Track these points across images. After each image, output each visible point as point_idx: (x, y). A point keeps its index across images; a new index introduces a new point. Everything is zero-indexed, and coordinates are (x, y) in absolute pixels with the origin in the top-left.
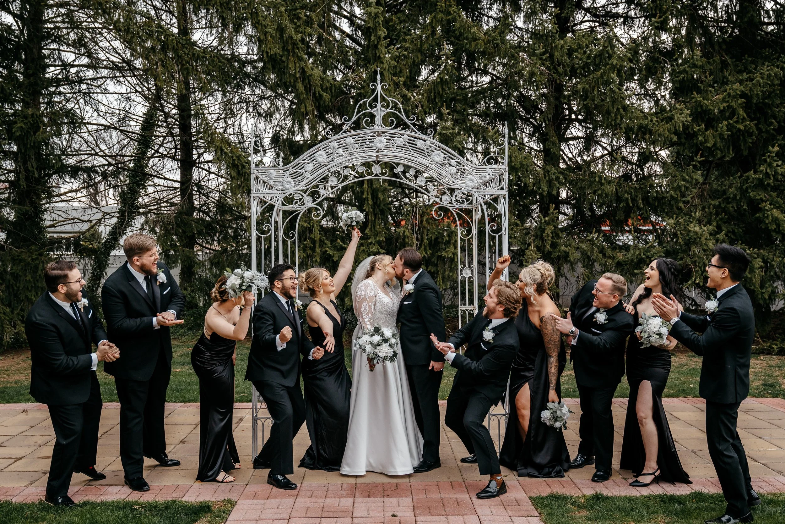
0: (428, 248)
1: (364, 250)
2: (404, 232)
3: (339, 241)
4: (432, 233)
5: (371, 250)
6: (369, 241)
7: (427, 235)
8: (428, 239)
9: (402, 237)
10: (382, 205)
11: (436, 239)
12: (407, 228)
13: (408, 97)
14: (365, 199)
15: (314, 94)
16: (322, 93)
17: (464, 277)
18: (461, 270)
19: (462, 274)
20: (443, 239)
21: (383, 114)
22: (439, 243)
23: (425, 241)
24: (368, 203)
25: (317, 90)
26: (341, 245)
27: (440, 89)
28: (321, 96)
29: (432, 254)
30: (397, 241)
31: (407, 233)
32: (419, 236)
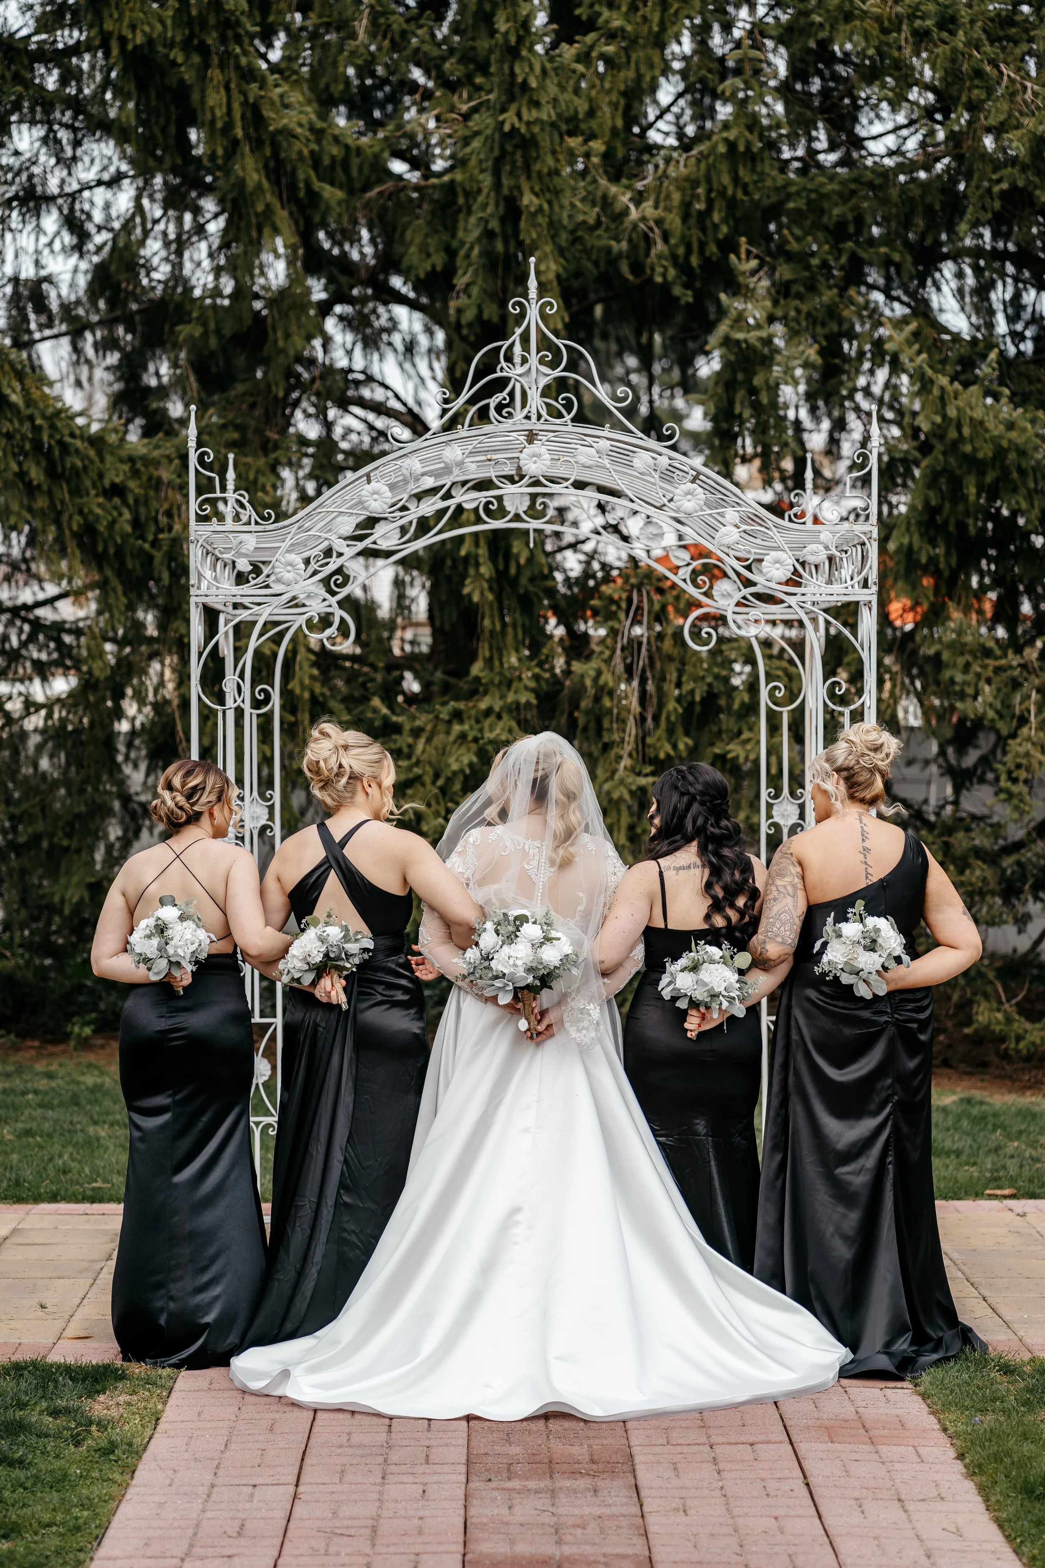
0: (680, 730)
1: (463, 736)
2: (599, 673)
3: (376, 702)
4: (697, 679)
5: (489, 735)
6: (483, 705)
7: (679, 685)
8: (679, 700)
9: (591, 692)
10: (524, 581)
11: (711, 698)
12: (608, 661)
13: (618, 207)
14: (466, 558)
15: (293, 188)
16: (317, 185)
17: (776, 825)
18: (770, 806)
19: (769, 816)
20: (730, 698)
21: (543, 382)
22: (719, 710)
23: (671, 705)
24: (479, 575)
25: (301, 175)
26: (385, 718)
27: (726, 180)
28: (314, 196)
29: (694, 752)
30: (575, 705)
31: (607, 678)
32: (650, 687)
